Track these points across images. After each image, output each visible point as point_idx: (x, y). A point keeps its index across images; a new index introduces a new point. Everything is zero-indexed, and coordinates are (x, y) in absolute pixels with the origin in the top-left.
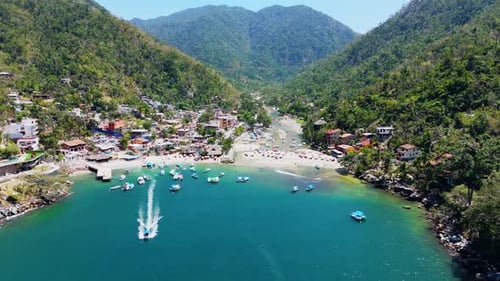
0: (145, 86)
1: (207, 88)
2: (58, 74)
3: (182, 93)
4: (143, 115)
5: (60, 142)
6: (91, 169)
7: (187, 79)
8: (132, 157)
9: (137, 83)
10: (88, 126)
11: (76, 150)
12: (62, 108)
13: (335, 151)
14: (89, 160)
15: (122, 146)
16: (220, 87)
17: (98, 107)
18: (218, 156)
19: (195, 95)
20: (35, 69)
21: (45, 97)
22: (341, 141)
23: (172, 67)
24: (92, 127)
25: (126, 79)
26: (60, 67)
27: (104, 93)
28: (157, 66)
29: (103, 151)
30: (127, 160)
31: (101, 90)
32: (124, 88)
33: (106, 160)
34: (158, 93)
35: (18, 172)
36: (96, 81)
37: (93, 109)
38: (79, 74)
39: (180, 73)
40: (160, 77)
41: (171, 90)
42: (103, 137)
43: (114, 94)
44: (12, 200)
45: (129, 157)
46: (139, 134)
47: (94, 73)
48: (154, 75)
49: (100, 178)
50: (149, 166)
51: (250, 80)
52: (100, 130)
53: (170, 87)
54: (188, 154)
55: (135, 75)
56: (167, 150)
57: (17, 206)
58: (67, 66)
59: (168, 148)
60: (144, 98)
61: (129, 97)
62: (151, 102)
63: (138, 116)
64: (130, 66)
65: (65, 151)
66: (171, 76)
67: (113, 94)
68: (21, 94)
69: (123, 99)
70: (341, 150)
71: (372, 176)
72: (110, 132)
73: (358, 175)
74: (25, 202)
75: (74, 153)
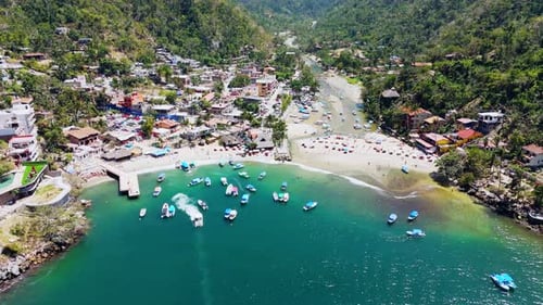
0: (159, 34)
1: (235, 35)
2: (51, 21)
3: (206, 42)
4: (163, 79)
5: (66, 131)
6: (110, 174)
7: (210, 24)
8: (160, 151)
9: (151, 30)
10: (97, 101)
11: (87, 143)
12: (62, 78)
13: (420, 141)
14: (106, 159)
15: (145, 133)
16: (251, 33)
17: (106, 69)
18: (270, 149)
19: (220, 44)
20: (21, 14)
21: (38, 58)
22: (429, 128)
23: (192, 8)
24: (102, 103)
25: (137, 26)
26: (52, 10)
27: (111, 48)
28: (172, 7)
29: (122, 143)
30: (154, 156)
31: (108, 43)
32: (136, 40)
33: (128, 158)
34: (176, 43)
35: (14, 202)
36: (100, 30)
37: (101, 72)
38: (78, 22)
39: (201, 17)
40: (177, 21)
41: (191, 39)
42: (119, 118)
43: (124, 47)
44: (10, 252)
45: (156, 151)
46: (164, 112)
47: (96, 20)
48: (170, 19)
49: (125, 193)
50: (184, 168)
51: (276, 14)
52: (114, 107)
53: (190, 36)
54: (231, 146)
55: (146, 19)
56: (203, 137)
57: (19, 260)
58: (62, 10)
59: (204, 135)
60: (160, 51)
61: (143, 52)
62: (169, 56)
63: (157, 81)
64: (140, 8)
65: (74, 146)
66: (191, 20)
67: (122, 48)
68: (7, 54)
69: (135, 55)
70: (429, 141)
71: (488, 193)
72: (127, 109)
73: (465, 187)
74: (30, 252)
75: (86, 148)
